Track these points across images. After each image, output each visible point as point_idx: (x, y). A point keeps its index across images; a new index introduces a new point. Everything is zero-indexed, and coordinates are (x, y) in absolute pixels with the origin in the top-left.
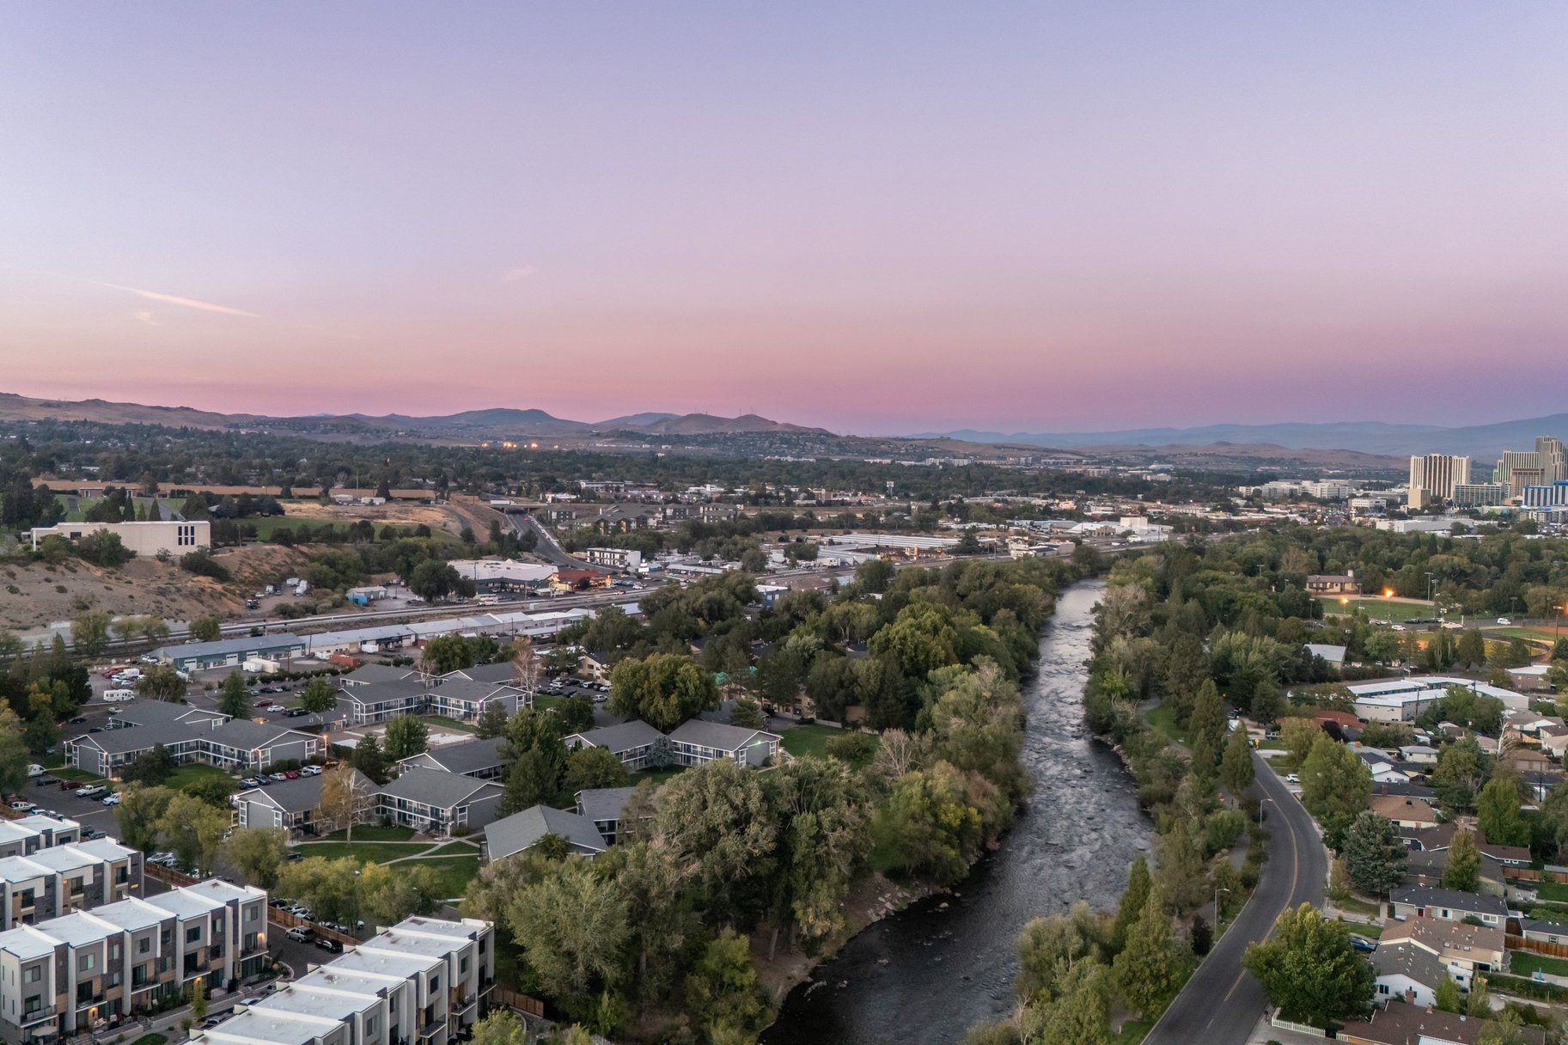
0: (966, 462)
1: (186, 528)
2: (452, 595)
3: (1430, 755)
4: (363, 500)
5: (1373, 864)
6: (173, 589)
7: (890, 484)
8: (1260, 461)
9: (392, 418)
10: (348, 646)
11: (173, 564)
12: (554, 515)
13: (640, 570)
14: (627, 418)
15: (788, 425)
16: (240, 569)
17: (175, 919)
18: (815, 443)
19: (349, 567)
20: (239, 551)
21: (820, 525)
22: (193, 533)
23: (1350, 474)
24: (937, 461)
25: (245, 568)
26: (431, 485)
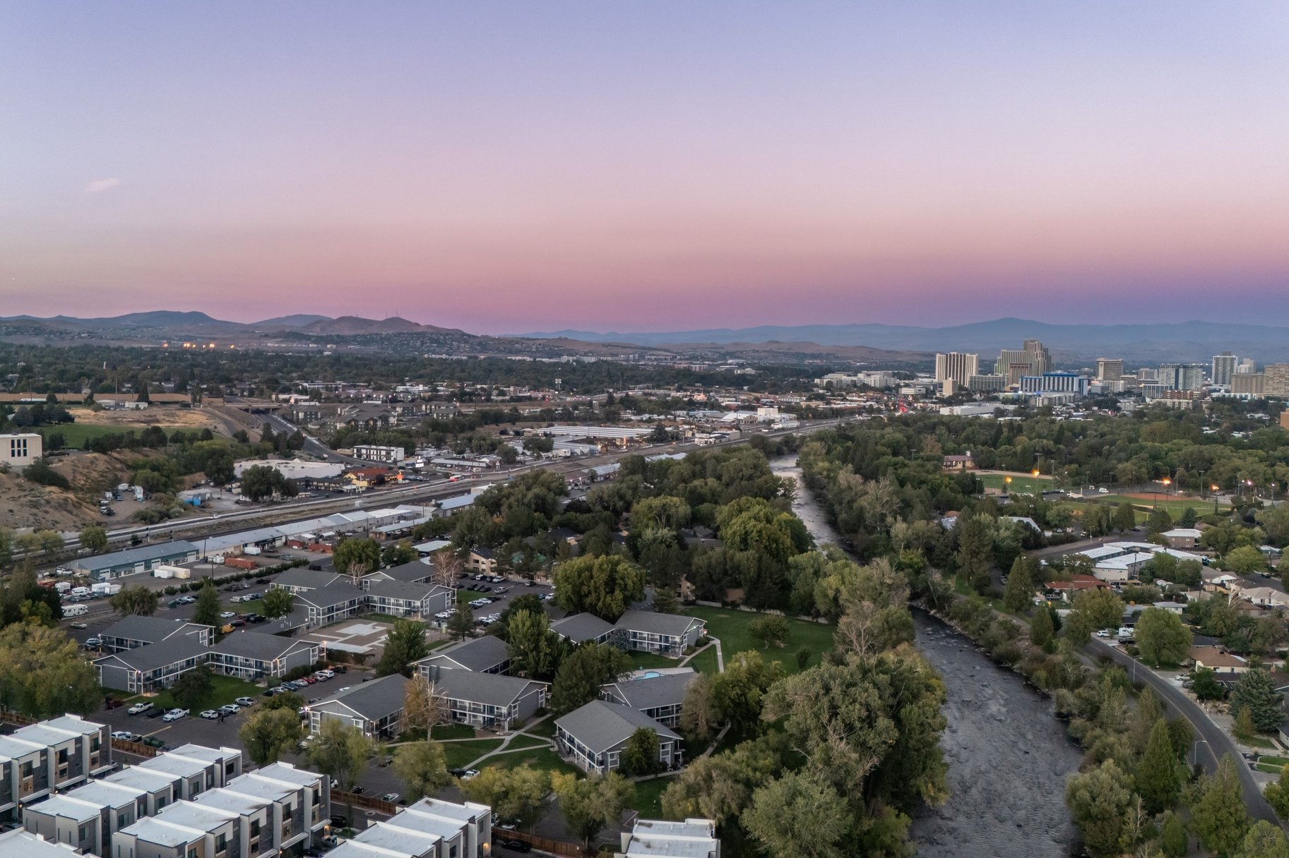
0: (593, 360)
1: (19, 441)
2: (276, 495)
3: (1177, 608)
4: (127, 405)
5: (1264, 709)
6: (43, 502)
7: (558, 381)
8: (805, 356)
9: (60, 320)
10: (232, 550)
11: (18, 476)
12: (301, 415)
13: (417, 466)
14: (279, 319)
15: (429, 327)
16: (75, 477)
17: (440, 840)
18: (459, 342)
19: (172, 472)
20: (66, 459)
21: (525, 419)
22: (25, 446)
23: (873, 365)
24: (571, 359)
25: (79, 477)
26: (169, 388)
